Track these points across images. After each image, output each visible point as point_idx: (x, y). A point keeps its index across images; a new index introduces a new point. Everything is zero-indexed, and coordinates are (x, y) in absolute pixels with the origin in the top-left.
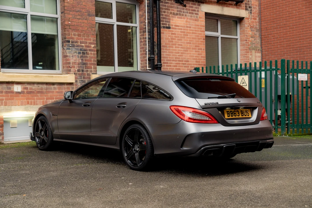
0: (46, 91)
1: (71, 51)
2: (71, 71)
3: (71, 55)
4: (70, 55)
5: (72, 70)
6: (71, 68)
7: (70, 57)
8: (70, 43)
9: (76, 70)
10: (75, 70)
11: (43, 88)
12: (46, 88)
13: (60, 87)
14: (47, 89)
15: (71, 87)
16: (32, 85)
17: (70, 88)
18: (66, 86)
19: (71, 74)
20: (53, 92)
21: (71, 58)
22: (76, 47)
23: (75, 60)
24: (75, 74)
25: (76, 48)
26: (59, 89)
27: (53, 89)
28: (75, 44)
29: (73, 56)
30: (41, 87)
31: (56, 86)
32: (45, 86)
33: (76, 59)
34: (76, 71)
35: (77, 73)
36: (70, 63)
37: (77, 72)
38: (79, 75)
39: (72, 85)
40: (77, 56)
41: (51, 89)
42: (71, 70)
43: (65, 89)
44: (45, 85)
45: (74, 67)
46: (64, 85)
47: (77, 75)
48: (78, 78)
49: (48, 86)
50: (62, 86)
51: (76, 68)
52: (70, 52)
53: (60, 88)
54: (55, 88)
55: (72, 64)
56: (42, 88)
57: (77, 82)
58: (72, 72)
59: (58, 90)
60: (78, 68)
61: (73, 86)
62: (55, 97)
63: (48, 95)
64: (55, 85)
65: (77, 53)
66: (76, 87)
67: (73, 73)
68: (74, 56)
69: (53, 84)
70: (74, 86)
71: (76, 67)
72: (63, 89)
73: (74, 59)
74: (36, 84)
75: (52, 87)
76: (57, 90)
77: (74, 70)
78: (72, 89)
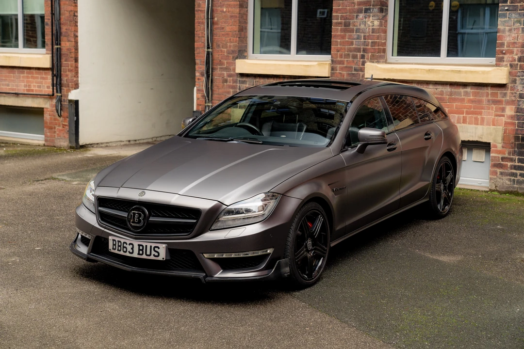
0: (449, 98)
1: (507, 19)
2: (504, 61)
3: (507, 28)
4: (505, 29)
5: (505, 59)
6: (504, 54)
7: (504, 31)
8: (508, 4)
9: (516, 57)
10: (512, 57)
11: (445, 92)
12: (449, 93)
13: (479, 91)
14: (451, 94)
15: (501, 93)
16: (425, 87)
17: (499, 95)
18: (489, 90)
19: (502, 66)
20: (463, 100)
21: (507, 33)
22: (519, 11)
23: (514, 39)
24: (511, 66)
25: (519, 14)
26: (475, 94)
27: (462, 94)
28: (519, 4)
29: (510, 30)
30: (440, 90)
31: (469, 89)
32: (448, 89)
33: (518, 36)
34: (515, 60)
35: (518, 64)
36: (504, 45)
37: (516, 63)
38: (520, 69)
39: (503, 89)
40: (521, 29)
41: (460, 94)
42: (503, 58)
43: (487, 96)
44: (449, 86)
45: (512, 52)
46: (486, 88)
47: (517, 67)
48: (519, 74)
49: (455, 90)
50: (481, 89)
51: (516, 55)
52: (505, 21)
53: (478, 93)
54: (467, 94)
55: (508, 46)
56: (443, 91)
57: (516, 83)
58: (505, 63)
59: (473, 96)
60: (519, 55)
61: (505, 91)
62: (465, 110)
63: (453, 105)
64: (468, 87)
65: (521, 24)
66: (512, 93)
67: (509, 65)
68: (513, 30)
69: (465, 85)
70: (509, 92)
71: (515, 53)
72: (483, 96)
73: (513, 35)
74: (432, 84)
75: (462, 90)
76: (471, 97)
77: (511, 59)
78: (503, 97)
